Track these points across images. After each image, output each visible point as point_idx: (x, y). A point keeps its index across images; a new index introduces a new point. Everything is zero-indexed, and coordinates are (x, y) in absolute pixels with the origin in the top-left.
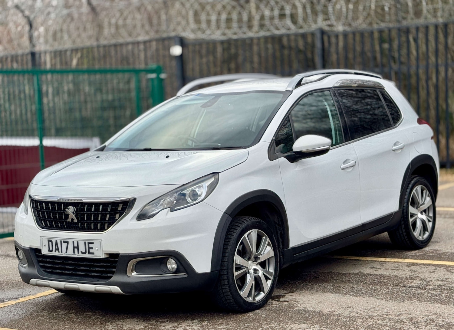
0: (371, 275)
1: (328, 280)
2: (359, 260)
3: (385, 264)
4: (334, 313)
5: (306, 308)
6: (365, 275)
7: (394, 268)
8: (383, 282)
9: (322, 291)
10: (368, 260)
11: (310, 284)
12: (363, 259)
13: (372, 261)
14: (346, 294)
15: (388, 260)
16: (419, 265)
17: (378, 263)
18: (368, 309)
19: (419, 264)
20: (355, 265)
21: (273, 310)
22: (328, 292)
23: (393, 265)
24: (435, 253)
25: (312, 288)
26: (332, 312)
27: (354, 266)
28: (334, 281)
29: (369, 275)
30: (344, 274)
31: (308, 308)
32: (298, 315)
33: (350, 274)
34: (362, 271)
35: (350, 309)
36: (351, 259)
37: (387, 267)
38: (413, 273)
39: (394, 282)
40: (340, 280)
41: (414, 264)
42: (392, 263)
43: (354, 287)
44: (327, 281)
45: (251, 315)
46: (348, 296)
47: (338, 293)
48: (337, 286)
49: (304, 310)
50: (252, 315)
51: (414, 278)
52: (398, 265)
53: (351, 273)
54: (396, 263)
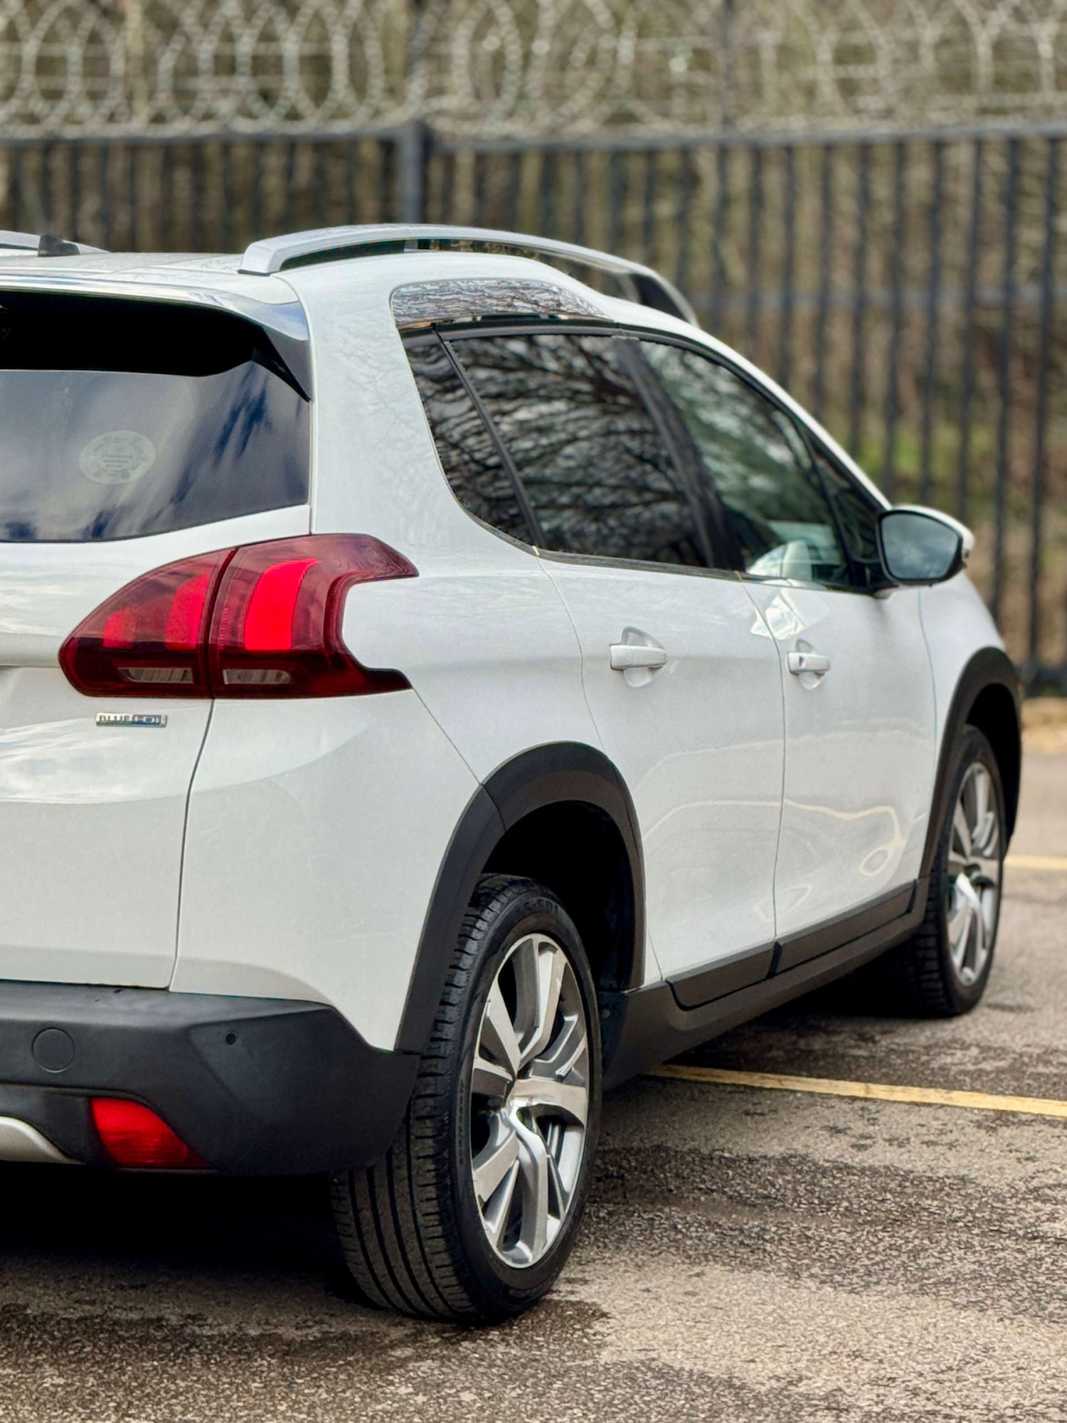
0: (847, 1169)
1: (671, 1191)
2: (753, 1090)
3: (878, 1112)
4: (802, 1388)
5: (654, 1355)
6: (824, 1173)
7: (932, 1138)
8: (925, 1209)
9: (673, 1250)
10: (794, 1092)
11: (601, 1214)
12: (768, 1086)
13: (811, 1094)
14: (795, 1273)
15: (880, 1091)
16: (1029, 1123)
17: (845, 1107)
18: (950, 1369)
19: (1024, 1118)
20: (747, 1113)
21: (499, 1362)
22: (707, 1261)
23: (914, 1119)
24: (1055, 1063)
25: (623, 1238)
26: (790, 1383)
27: (749, 1118)
28: (703, 1199)
29: (840, 1170)
30: (732, 1163)
31: (666, 1357)
32: (637, 1397)
33: (751, 1160)
34: (799, 1147)
35: (867, 1366)
36: (717, 1085)
37: (899, 1132)
38: (1031, 1167)
39: (971, 1211)
40: (724, 1193)
41: (1004, 1118)
42: (903, 1107)
43: (809, 1233)
44: (666, 1197)
45: (403, 1390)
46: (811, 1284)
47: (757, 1267)
48: (731, 1229)
49: (650, 1369)
50: (411, 1390)
51: (1047, 1191)
52: (936, 1119)
53: (757, 1156)
54: (925, 1110)
